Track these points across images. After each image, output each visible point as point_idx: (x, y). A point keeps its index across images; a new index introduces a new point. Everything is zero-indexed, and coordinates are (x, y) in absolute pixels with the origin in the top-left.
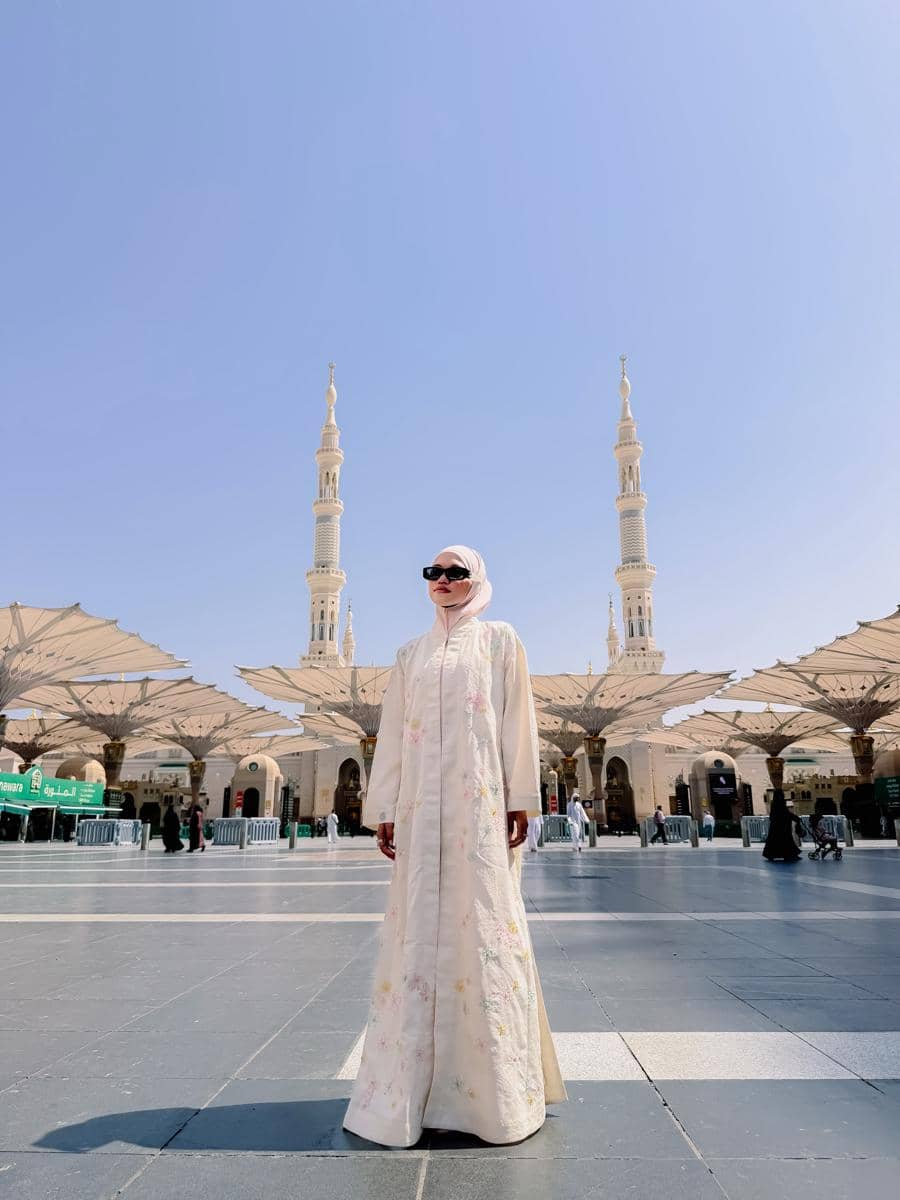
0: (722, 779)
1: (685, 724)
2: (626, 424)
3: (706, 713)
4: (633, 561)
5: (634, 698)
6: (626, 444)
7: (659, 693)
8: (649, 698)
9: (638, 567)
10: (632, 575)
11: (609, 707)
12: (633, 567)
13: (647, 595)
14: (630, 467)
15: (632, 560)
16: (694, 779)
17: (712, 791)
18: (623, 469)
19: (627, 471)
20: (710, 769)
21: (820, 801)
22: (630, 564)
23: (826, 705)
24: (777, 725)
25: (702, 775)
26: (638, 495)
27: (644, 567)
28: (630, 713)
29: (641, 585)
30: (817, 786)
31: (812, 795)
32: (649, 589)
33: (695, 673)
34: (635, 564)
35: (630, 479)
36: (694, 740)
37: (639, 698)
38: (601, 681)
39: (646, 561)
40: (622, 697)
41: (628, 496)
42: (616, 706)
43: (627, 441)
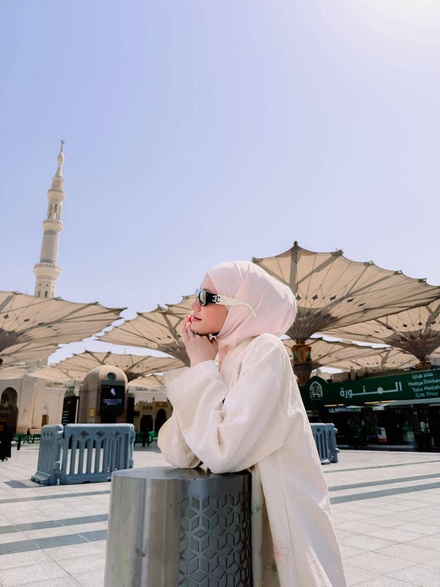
0: (113, 391)
1: (69, 361)
2: (58, 179)
3: (87, 352)
4: (47, 262)
5: (36, 324)
6: (55, 190)
7: (59, 321)
8: (49, 325)
9: (50, 266)
10: (45, 271)
11: (11, 330)
12: (47, 265)
13: (52, 285)
14: (56, 205)
15: (47, 260)
16: (85, 391)
17: (102, 401)
18: (51, 205)
19: (54, 206)
20: (103, 381)
21: (144, 417)
22: (45, 263)
23: (175, 347)
24: (130, 365)
25: (94, 387)
26: (58, 223)
27: (54, 267)
28: (30, 340)
29: (50, 278)
30: (144, 408)
31: (140, 413)
32: (55, 281)
33: (96, 304)
34: (49, 264)
35: (55, 212)
36: (69, 376)
37: (41, 324)
38: (9, 299)
39: (56, 264)
40: (25, 321)
41: (52, 221)
42: (18, 330)
43: (57, 189)
